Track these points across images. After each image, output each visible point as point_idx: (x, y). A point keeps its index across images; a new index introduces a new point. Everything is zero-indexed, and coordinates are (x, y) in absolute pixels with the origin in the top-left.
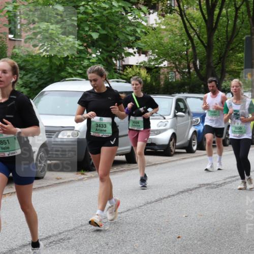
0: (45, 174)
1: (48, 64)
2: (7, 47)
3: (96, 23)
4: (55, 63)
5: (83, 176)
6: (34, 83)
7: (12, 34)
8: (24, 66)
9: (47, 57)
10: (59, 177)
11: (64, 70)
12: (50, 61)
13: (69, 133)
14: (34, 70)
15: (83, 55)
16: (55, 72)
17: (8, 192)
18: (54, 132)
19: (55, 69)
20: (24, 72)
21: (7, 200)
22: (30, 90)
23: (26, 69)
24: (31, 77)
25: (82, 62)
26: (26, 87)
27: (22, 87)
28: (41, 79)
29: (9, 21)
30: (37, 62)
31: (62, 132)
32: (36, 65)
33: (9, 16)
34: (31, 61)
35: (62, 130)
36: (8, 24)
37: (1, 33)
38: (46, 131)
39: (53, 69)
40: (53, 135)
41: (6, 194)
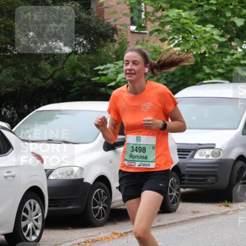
0: (178, 205)
2: (129, 42)
3: (242, 7)
5: (227, 209)
7: (135, 25)
10: (196, 211)
11: (200, 70)
13: (209, 152)
15: (225, 50)
16: (190, 72)
17: (130, 230)
18: (189, 151)
19: (189, 69)
21: (129, 240)
25: (224, 59)
28: (172, 82)
29: (132, 10)
31: (199, 151)
33: (131, 3)
35: (199, 149)
36: (129, 13)
37: (121, 25)
38: (178, 149)
39: (186, 69)
40: (188, 155)
41: (128, 232)
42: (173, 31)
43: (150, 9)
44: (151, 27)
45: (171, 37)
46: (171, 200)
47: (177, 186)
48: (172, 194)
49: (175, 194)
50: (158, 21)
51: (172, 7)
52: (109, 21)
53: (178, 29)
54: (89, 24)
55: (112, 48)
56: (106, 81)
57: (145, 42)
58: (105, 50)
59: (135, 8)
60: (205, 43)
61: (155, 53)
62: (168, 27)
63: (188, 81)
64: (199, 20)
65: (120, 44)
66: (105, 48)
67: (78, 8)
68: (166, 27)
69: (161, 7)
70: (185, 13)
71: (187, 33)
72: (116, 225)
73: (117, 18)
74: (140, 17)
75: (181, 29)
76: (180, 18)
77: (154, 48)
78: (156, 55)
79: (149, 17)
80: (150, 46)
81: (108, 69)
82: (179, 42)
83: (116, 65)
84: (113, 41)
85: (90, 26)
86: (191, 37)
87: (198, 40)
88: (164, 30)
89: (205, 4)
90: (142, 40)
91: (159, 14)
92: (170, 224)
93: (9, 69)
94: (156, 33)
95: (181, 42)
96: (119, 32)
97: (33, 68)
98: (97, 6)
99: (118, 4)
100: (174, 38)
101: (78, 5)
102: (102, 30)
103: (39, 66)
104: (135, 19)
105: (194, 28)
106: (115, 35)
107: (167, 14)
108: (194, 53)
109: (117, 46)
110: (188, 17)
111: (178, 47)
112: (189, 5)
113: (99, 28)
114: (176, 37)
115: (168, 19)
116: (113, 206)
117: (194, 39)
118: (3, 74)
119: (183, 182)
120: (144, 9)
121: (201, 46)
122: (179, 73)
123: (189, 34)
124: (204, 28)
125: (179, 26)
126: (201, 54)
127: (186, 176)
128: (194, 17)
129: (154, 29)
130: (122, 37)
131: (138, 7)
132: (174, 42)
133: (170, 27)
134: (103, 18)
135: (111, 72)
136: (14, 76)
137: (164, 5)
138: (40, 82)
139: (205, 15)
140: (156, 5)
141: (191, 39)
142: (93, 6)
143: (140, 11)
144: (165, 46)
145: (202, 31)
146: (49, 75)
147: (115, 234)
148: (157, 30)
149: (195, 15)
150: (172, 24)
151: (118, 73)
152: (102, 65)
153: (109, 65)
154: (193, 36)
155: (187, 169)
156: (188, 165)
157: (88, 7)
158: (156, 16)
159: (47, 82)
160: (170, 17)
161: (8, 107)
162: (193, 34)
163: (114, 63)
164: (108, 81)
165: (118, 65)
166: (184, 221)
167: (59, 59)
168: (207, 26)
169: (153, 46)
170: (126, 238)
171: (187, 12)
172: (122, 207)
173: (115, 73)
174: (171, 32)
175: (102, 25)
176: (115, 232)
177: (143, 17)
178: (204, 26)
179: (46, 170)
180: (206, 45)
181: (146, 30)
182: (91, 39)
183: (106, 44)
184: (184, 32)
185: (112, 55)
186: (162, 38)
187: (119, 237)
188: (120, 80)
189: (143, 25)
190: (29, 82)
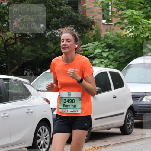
0: (132, 130)
1: (133, 42)
2: (101, 30)
4: (139, 42)
6: (122, 58)
7: (105, 20)
8: (115, 45)
9: (133, 37)
10: (143, 133)
12: (135, 40)
14: (122, 47)
16: (139, 49)
17: (103, 145)
18: (139, 97)
19: (139, 46)
20: (115, 49)
22: (119, 64)
23: (116, 47)
24: (120, 53)
26: (116, 61)
27: (113, 61)
28: (128, 54)
29: (103, 10)
30: (124, 41)
31: (145, 97)
32: (124, 44)
33: (103, 6)
34: (120, 41)
35: (146, 95)
36: (102, 12)
37: (97, 20)
38: (132, 96)
39: (137, 47)
40: (138, 99)
41: (102, 147)
42: (129, 23)
43: (115, 10)
44: (115, 20)
45: (128, 27)
46: (128, 127)
47: (132, 118)
48: (129, 123)
49: (130, 123)
50: (119, 17)
51: (128, 8)
52: (89, 17)
53: (132, 22)
54: (77, 19)
55: (91, 34)
56: (88, 54)
57: (111, 30)
58: (87, 35)
59: (105, 9)
60: (149, 30)
61: (118, 37)
62: (126, 21)
63: (138, 53)
64: (145, 16)
65: (96, 31)
66: (87, 34)
67: (70, 10)
68: (124, 20)
69: (121, 8)
70: (136, 12)
71: (138, 25)
72: (95, 142)
73: (94, 15)
74: (108, 15)
75: (134, 22)
76: (133, 15)
77: (117, 34)
78: (118, 38)
79: (114, 15)
80: (115, 33)
81: (89, 46)
82: (132, 30)
83: (94, 44)
84: (92, 29)
85: (77, 20)
86: (140, 27)
87: (144, 28)
88: (123, 22)
89: (148, 6)
90: (110, 28)
91: (120, 13)
92: (128, 141)
93: (28, 47)
94: (118, 24)
95: (134, 30)
96: (95, 24)
97: (43, 46)
98: (82, 8)
99: (95, 7)
100: (129, 27)
101: (70, 7)
102: (85, 22)
103: (47, 45)
104: (105, 16)
105: (142, 21)
106: (93, 26)
107: (125, 12)
108: (142, 36)
109: (94, 32)
110: (138, 15)
111: (132, 33)
112: (139, 7)
113: (83, 21)
114: (131, 27)
115: (126, 16)
116: (92, 130)
117: (142, 28)
118: (25, 50)
119: (135, 116)
120: (110, 10)
121: (146, 32)
122: (132, 49)
123: (139, 25)
124: (148, 21)
125: (132, 20)
126: (146, 37)
127: (137, 112)
128: (142, 15)
129: (117, 22)
130: (98, 27)
131: (107, 9)
132: (129, 30)
133: (127, 20)
134: (85, 15)
135: (91, 48)
136: (31, 51)
137: (123, 7)
138: (48, 55)
139: (149, 13)
140: (118, 7)
141: (140, 28)
142: (80, 8)
143: (108, 11)
144: (124, 32)
145: (146, 23)
146: (53, 51)
147: (94, 147)
148: (119, 23)
149: (142, 13)
150: (128, 19)
151: (95, 49)
152: (85, 44)
153: (89, 44)
154: (141, 26)
155: (138, 108)
156: (138, 105)
157: (76, 9)
158: (118, 14)
159: (52, 55)
160: (127, 15)
161: (28, 70)
162: (141, 25)
163: (93, 43)
164: (89, 54)
165: (95, 44)
166: (137, 140)
167: (59, 41)
168: (150, 20)
169: (116, 32)
170: (101, 150)
171: (137, 12)
172: (98, 131)
173: (93, 49)
174: (127, 23)
175: (85, 19)
176: (94, 146)
177: (110, 14)
178: (148, 20)
179: (51, 108)
180: (149, 32)
181: (112, 23)
182: (78, 29)
183: (88, 31)
184: (136, 24)
185: (91, 38)
186: (122, 27)
187: (96, 149)
188: (96, 53)
189: (110, 19)
190: (41, 55)
